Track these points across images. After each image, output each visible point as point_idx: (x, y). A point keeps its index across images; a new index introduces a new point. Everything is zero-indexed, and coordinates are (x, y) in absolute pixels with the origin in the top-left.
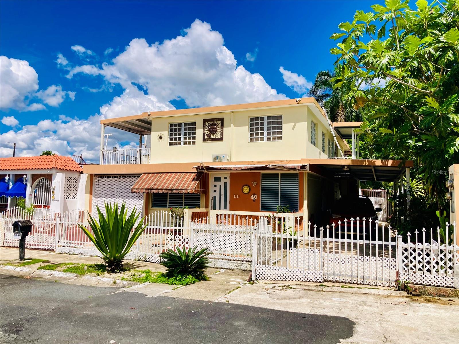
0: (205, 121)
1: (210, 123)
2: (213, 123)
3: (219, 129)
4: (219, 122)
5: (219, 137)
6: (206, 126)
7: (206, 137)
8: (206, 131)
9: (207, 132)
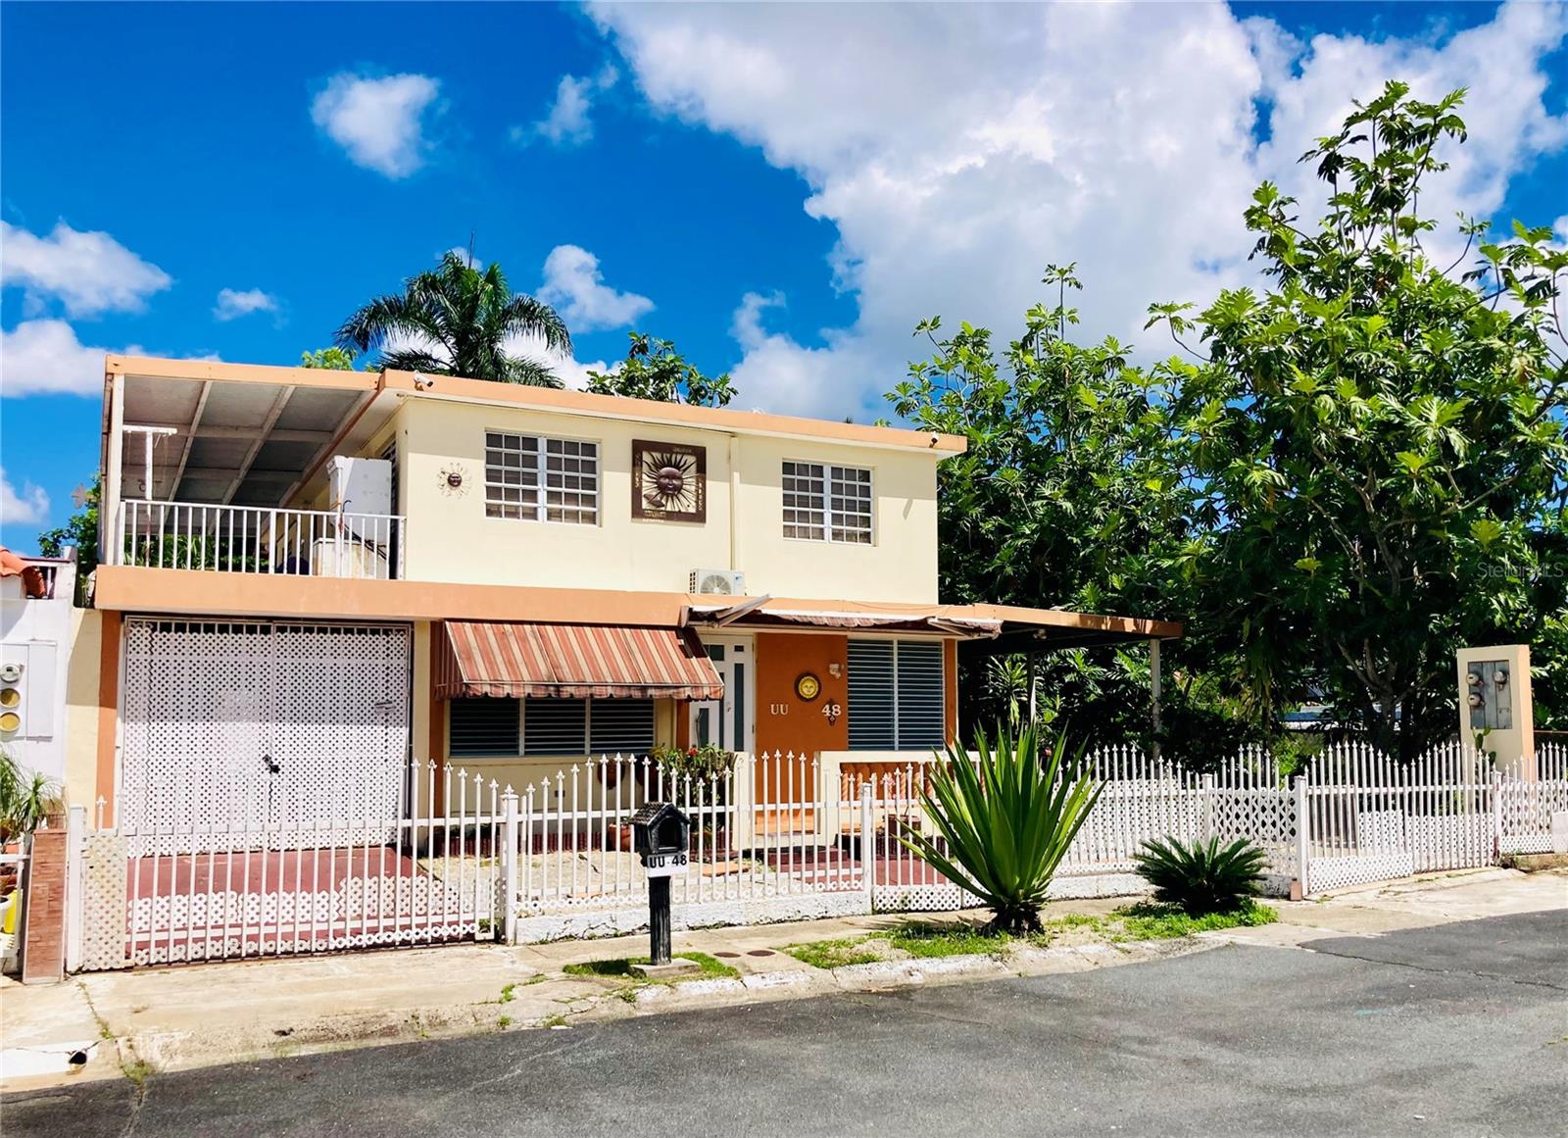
0: (639, 447)
1: (657, 455)
2: (670, 460)
3: (690, 484)
4: (691, 459)
5: (692, 510)
6: (645, 468)
7: (645, 504)
8: (644, 484)
9: (648, 487)
